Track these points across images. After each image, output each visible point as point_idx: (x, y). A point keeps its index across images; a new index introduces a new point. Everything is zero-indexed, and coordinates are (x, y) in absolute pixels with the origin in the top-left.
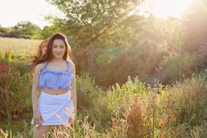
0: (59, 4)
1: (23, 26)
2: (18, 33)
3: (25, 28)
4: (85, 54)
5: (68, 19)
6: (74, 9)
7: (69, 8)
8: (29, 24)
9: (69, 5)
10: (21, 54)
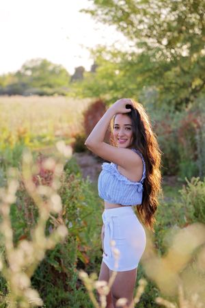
0: (120, 20)
1: (33, 69)
2: (24, 85)
3: (37, 74)
4: (189, 124)
5: (140, 51)
6: (151, 28)
7: (141, 27)
8: (44, 64)
9: (141, 22)
10: (44, 131)
